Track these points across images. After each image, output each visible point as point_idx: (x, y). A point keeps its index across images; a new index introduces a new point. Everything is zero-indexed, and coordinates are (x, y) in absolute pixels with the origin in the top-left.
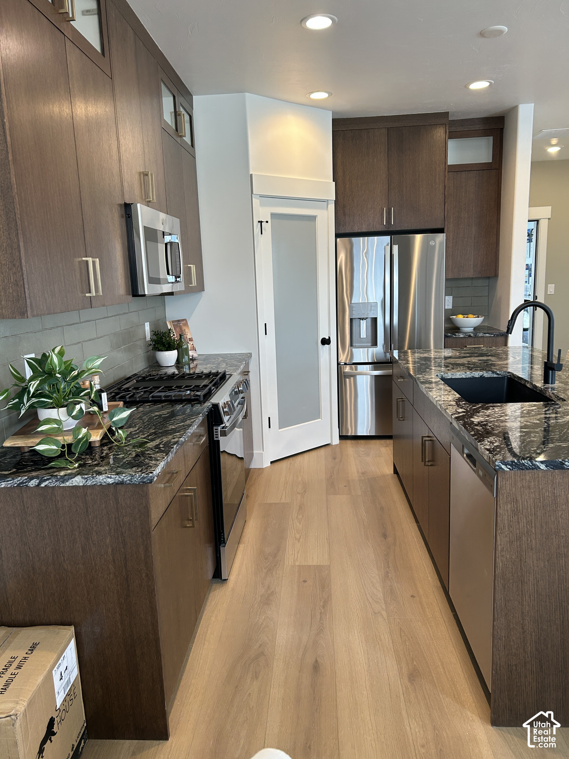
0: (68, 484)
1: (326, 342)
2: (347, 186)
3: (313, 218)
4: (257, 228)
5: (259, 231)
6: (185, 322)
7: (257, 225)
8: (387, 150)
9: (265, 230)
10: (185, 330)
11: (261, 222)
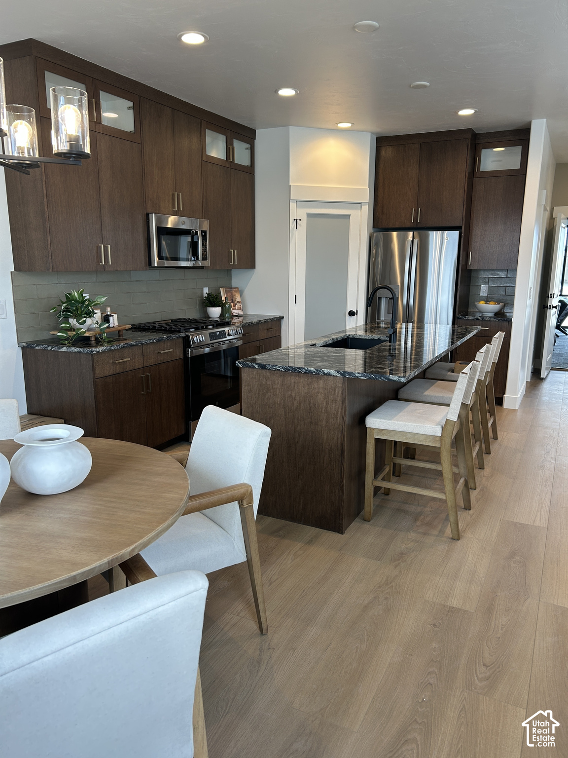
0: (61, 350)
1: (352, 314)
2: (386, 190)
3: (348, 217)
4: (292, 224)
5: (294, 227)
6: (237, 289)
7: (293, 222)
8: (419, 161)
9: (300, 226)
10: (235, 295)
11: (297, 220)
